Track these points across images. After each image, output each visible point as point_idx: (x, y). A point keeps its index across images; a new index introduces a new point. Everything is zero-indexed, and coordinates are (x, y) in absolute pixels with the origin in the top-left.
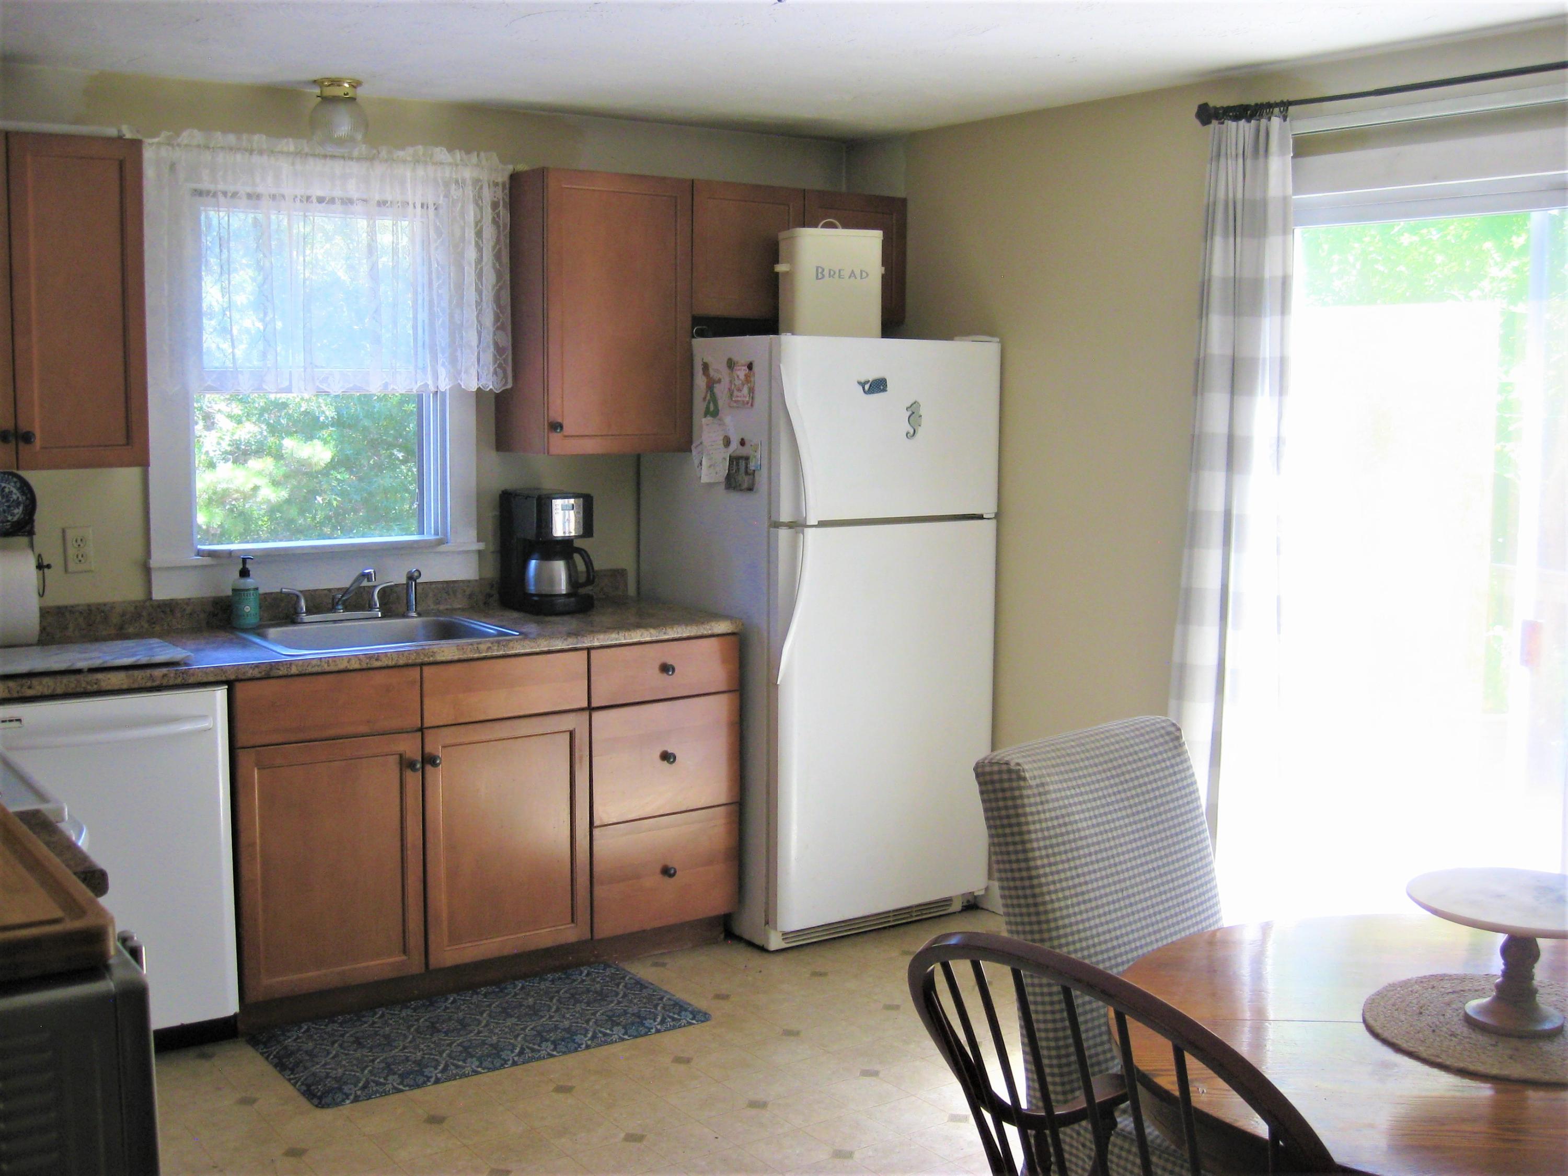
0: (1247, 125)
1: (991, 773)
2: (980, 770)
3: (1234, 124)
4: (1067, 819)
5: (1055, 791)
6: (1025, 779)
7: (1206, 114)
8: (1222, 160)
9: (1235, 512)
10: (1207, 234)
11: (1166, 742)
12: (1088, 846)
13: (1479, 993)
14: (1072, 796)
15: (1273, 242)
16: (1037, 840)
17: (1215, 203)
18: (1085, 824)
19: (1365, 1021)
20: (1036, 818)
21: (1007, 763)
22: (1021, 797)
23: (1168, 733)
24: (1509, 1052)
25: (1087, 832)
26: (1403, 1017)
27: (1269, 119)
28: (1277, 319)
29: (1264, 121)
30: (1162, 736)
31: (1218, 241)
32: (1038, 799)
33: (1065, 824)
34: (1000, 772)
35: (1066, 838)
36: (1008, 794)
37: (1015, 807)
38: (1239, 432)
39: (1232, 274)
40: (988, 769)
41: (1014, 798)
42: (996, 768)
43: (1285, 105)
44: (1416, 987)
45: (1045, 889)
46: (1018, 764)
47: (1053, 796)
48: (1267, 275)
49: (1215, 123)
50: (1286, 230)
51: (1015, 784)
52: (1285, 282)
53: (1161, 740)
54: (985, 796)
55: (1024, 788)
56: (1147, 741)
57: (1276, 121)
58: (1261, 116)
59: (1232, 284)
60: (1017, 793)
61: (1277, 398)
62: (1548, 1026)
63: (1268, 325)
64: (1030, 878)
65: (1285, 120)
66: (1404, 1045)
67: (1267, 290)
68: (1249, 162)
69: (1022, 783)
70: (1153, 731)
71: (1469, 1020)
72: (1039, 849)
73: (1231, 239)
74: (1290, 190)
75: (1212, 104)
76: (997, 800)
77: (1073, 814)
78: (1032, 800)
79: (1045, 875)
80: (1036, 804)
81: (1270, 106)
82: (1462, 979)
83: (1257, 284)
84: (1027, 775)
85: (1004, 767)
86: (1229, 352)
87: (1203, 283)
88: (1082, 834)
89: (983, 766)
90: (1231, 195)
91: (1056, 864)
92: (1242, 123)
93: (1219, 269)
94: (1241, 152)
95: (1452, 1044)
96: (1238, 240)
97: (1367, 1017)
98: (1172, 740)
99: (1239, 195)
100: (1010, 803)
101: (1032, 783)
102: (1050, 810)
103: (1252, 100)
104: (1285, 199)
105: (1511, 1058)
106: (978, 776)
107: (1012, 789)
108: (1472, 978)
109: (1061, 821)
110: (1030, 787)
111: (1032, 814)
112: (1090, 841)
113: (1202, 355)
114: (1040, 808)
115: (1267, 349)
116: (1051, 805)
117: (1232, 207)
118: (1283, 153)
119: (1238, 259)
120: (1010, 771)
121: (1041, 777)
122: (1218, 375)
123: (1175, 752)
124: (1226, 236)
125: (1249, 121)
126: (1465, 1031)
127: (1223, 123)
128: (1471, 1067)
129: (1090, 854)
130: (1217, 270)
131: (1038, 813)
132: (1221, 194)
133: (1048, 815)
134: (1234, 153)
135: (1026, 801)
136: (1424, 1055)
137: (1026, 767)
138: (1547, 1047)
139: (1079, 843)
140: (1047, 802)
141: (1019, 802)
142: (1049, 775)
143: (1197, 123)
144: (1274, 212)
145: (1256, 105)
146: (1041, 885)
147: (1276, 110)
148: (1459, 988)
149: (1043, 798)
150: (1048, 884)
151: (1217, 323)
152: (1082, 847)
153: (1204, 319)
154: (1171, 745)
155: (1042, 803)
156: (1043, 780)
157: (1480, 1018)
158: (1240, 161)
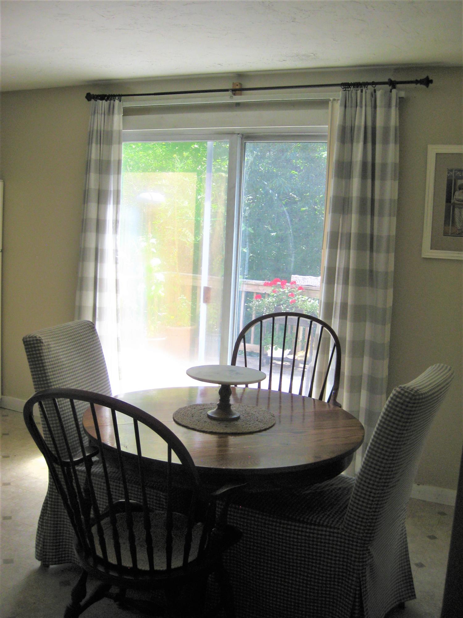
0: (106, 102)
1: (30, 341)
2: (25, 340)
3: (101, 101)
4: (58, 358)
5: (53, 347)
6: (42, 343)
7: (89, 97)
8: (96, 115)
9: (99, 248)
10: (90, 143)
11: (90, 329)
12: (66, 367)
13: (210, 409)
14: (59, 349)
15: (115, 147)
16: (48, 365)
17: (93, 131)
18: (64, 360)
19: (174, 420)
20: (47, 357)
21: (36, 337)
22: (42, 349)
23: (90, 326)
24: (225, 425)
25: (65, 362)
26: (187, 418)
27: (114, 101)
28: (116, 176)
29: (112, 101)
30: (88, 327)
31: (94, 145)
32: (47, 350)
33: (58, 360)
34: (33, 340)
35: (58, 365)
36: (37, 349)
37: (40, 353)
38: (101, 218)
39: (99, 158)
40: (28, 339)
41: (39, 350)
42: (31, 339)
43: (120, 96)
44: (189, 409)
45: (52, 384)
46: (39, 337)
47: (53, 349)
48: (112, 159)
49: (93, 101)
50: (120, 143)
51: (39, 345)
52: (119, 162)
53: (88, 328)
54: (28, 350)
55: (42, 346)
56: (83, 329)
57: (117, 102)
58: (111, 99)
59: (99, 162)
60: (40, 348)
61: (116, 205)
62: (235, 416)
63: (112, 178)
64: (47, 380)
65: (120, 101)
66: (190, 426)
67: (112, 164)
68: (106, 116)
69: (42, 344)
70: (84, 325)
71: (209, 417)
72: (49, 369)
73: (99, 145)
74: (121, 128)
75: (92, 93)
76: (32, 351)
77: (60, 355)
78: (46, 351)
79: (52, 378)
80: (47, 352)
81: (114, 96)
82: (203, 405)
83: (109, 162)
84: (43, 341)
85: (35, 339)
86: (97, 188)
87: (88, 161)
88: (64, 363)
89: (26, 339)
90: (99, 129)
91: (55, 374)
92: (104, 101)
93: (94, 156)
94: (103, 112)
95: (206, 424)
96: (102, 145)
97: (175, 419)
98: (92, 328)
99: (102, 128)
100: (38, 352)
101: (46, 344)
102: (52, 354)
103: (107, 93)
104: (120, 131)
105: (226, 427)
106: (24, 342)
107: (38, 346)
108: (207, 405)
109: (56, 358)
110: (45, 346)
111: (46, 356)
112: (66, 365)
113: (87, 188)
114: (49, 353)
115: (112, 187)
116: (52, 352)
117: (99, 133)
118: (119, 114)
119: (101, 153)
120: (37, 340)
121: (48, 342)
122: (93, 196)
123: (93, 333)
124: (97, 143)
125: (106, 101)
126: (209, 420)
127: (96, 101)
128: (214, 431)
129: (67, 371)
130: (93, 156)
131: (48, 355)
132: (95, 128)
133: (51, 356)
134: (100, 112)
135: (44, 351)
136: (198, 429)
137: (43, 338)
138: (236, 423)
139: (63, 366)
140: (51, 351)
141: (41, 351)
142: (50, 341)
143: (86, 100)
144: (115, 135)
145: (109, 95)
146: (51, 382)
147: (117, 98)
148: (203, 408)
149: (49, 350)
150: (53, 382)
151: (93, 176)
152: (64, 368)
153: (88, 175)
154: (91, 330)
155: (49, 352)
156: (49, 343)
157: (214, 416)
158: (103, 115)
